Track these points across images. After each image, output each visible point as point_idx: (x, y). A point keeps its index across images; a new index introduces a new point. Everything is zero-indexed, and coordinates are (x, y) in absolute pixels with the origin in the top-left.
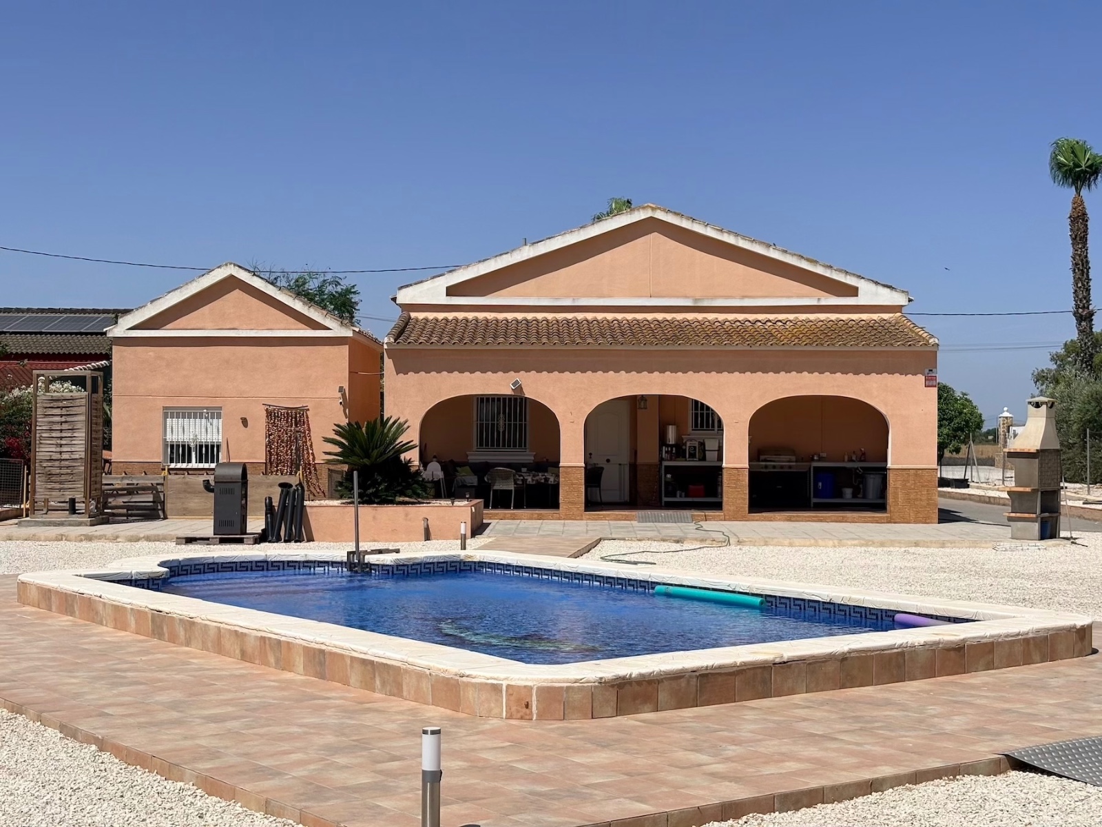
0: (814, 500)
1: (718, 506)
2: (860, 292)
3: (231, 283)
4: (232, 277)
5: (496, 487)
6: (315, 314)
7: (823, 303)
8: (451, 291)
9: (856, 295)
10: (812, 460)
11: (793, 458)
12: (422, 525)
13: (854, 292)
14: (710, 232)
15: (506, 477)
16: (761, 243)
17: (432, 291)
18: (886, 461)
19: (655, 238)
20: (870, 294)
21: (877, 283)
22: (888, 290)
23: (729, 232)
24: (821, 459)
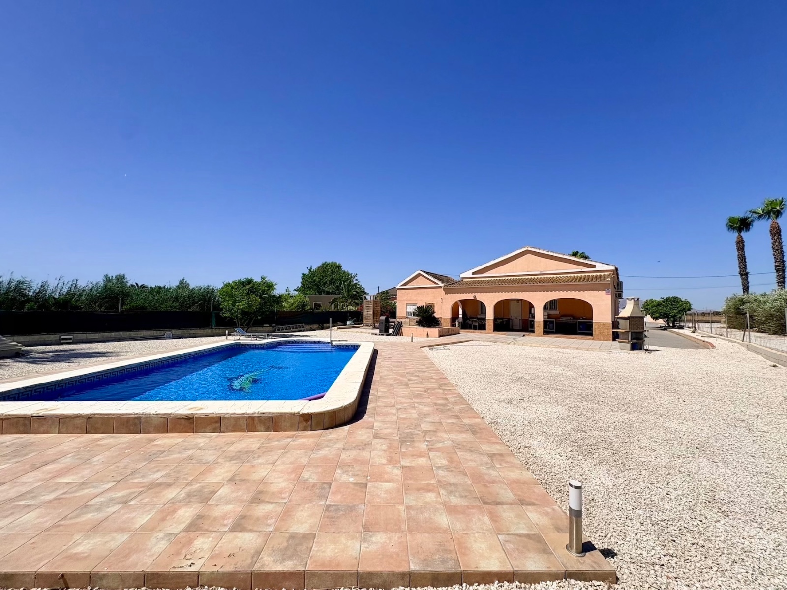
0: (579, 332)
1: (533, 332)
2: (596, 266)
3: (419, 275)
4: (419, 274)
5: (474, 324)
6: (436, 281)
7: (583, 270)
8: (473, 274)
9: (595, 267)
10: (580, 319)
11: (572, 318)
12: (427, 334)
13: (594, 266)
14: (545, 252)
15: (476, 321)
16: (561, 254)
17: (468, 274)
18: (592, 319)
19: (529, 255)
20: (600, 267)
21: (603, 263)
22: (607, 265)
23: (551, 252)
24: (583, 319)
